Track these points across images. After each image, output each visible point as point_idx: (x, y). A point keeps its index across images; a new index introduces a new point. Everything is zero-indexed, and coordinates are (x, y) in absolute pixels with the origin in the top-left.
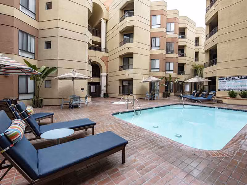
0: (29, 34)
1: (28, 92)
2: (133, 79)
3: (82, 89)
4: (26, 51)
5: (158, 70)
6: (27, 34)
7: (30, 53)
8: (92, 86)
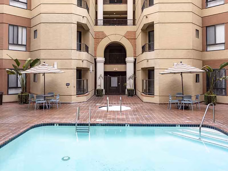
0: (19, 26)
1: (18, 86)
2: (154, 67)
3: (68, 85)
4: (18, 44)
5: (222, 47)
6: (17, 26)
7: (22, 45)
8: (112, 78)
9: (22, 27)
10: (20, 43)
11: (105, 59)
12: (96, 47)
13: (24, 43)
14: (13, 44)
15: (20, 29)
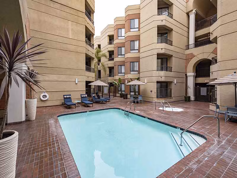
8: (201, 88)
9: (136, 62)
10: (135, 70)
11: (196, 74)
12: (186, 65)
13: (137, 70)
14: (132, 71)
15: (135, 63)
